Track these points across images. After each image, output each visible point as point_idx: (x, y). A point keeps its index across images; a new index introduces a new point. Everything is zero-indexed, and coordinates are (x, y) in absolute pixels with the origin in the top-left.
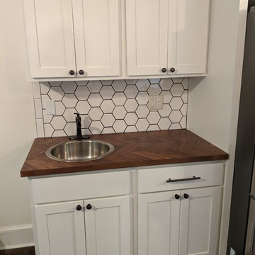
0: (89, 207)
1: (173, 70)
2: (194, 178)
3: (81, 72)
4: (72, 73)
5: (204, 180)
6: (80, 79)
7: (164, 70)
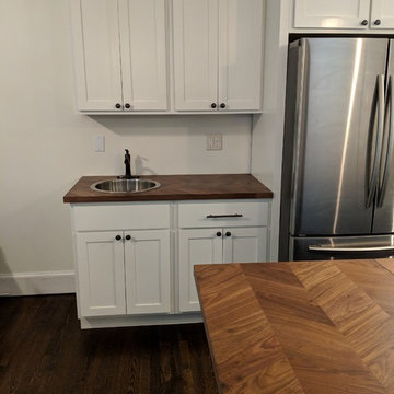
0: (128, 238)
1: (223, 106)
2: (237, 216)
3: (128, 106)
4: (118, 106)
5: (246, 219)
6: (127, 112)
7: (214, 106)
